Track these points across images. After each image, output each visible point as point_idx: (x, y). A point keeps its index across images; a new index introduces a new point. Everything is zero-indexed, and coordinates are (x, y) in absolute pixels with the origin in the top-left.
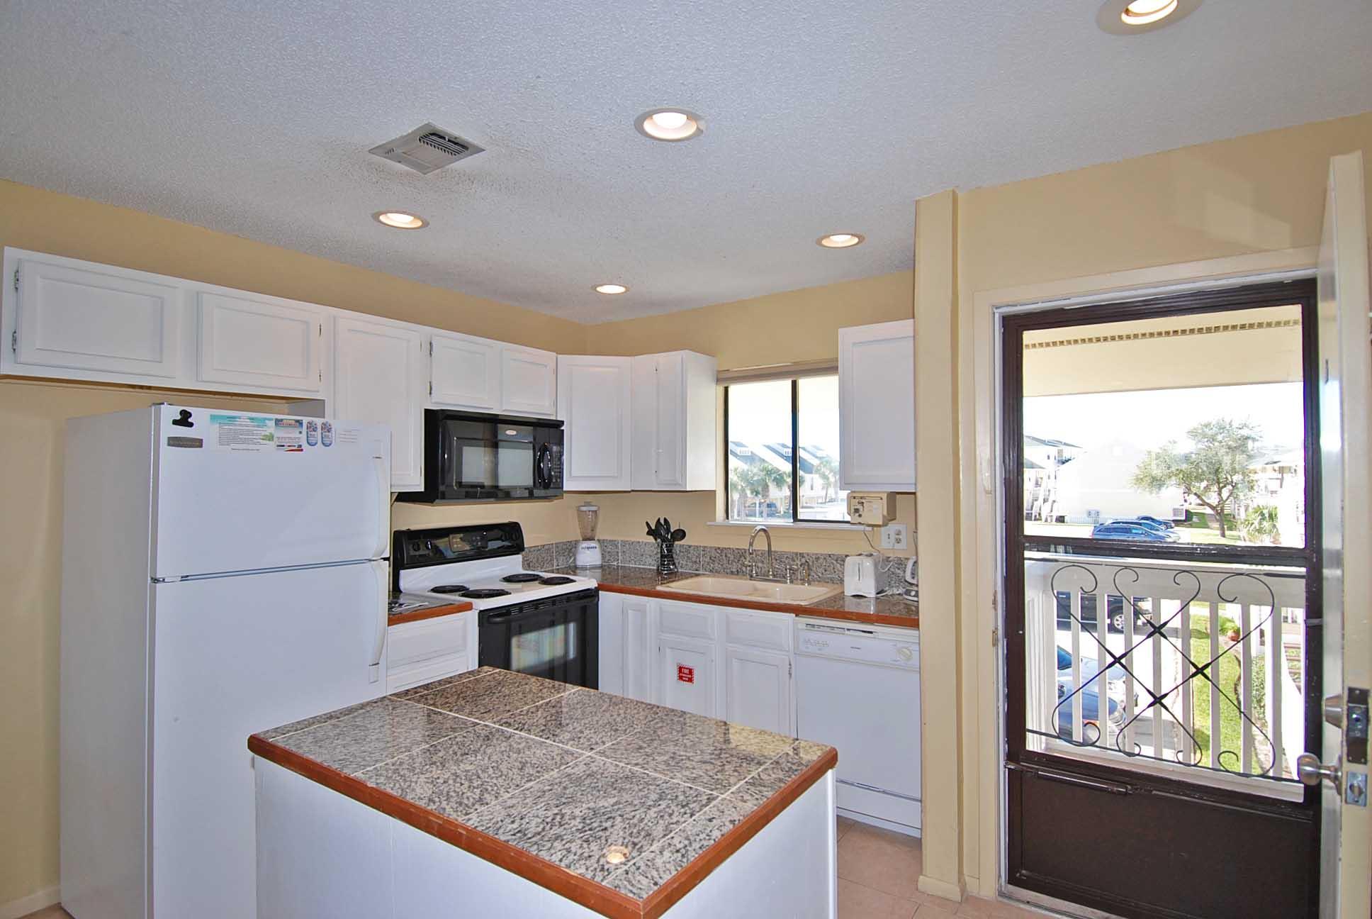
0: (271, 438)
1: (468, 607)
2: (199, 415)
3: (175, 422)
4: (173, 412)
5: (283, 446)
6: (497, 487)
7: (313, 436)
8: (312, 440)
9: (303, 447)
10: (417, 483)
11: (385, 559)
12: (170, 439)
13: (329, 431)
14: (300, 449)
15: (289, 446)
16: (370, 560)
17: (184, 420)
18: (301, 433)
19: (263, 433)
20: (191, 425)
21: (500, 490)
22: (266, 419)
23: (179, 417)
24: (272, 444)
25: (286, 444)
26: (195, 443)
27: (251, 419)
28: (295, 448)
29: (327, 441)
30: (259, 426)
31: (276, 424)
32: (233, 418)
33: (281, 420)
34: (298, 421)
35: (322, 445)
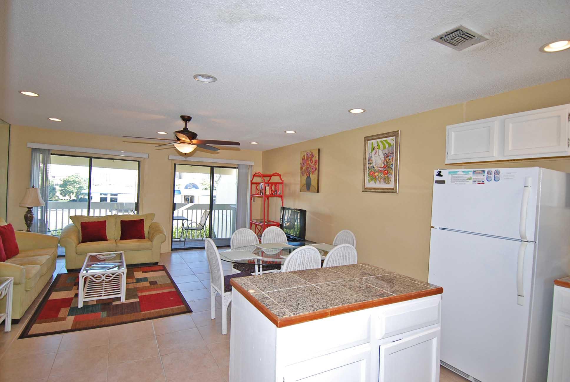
0: (470, 179)
2: (444, 172)
4: (436, 172)
5: (476, 182)
7: (490, 177)
8: (489, 179)
9: (484, 182)
12: (436, 181)
13: (498, 174)
15: (478, 182)
17: (440, 174)
18: (484, 176)
19: (467, 177)
22: (469, 171)
23: (438, 173)
24: (471, 181)
25: (476, 181)
26: (443, 182)
27: (463, 172)
28: (481, 183)
29: (497, 179)
30: (466, 174)
31: (473, 173)
32: (457, 172)
33: (476, 171)
34: (483, 171)
35: (494, 181)
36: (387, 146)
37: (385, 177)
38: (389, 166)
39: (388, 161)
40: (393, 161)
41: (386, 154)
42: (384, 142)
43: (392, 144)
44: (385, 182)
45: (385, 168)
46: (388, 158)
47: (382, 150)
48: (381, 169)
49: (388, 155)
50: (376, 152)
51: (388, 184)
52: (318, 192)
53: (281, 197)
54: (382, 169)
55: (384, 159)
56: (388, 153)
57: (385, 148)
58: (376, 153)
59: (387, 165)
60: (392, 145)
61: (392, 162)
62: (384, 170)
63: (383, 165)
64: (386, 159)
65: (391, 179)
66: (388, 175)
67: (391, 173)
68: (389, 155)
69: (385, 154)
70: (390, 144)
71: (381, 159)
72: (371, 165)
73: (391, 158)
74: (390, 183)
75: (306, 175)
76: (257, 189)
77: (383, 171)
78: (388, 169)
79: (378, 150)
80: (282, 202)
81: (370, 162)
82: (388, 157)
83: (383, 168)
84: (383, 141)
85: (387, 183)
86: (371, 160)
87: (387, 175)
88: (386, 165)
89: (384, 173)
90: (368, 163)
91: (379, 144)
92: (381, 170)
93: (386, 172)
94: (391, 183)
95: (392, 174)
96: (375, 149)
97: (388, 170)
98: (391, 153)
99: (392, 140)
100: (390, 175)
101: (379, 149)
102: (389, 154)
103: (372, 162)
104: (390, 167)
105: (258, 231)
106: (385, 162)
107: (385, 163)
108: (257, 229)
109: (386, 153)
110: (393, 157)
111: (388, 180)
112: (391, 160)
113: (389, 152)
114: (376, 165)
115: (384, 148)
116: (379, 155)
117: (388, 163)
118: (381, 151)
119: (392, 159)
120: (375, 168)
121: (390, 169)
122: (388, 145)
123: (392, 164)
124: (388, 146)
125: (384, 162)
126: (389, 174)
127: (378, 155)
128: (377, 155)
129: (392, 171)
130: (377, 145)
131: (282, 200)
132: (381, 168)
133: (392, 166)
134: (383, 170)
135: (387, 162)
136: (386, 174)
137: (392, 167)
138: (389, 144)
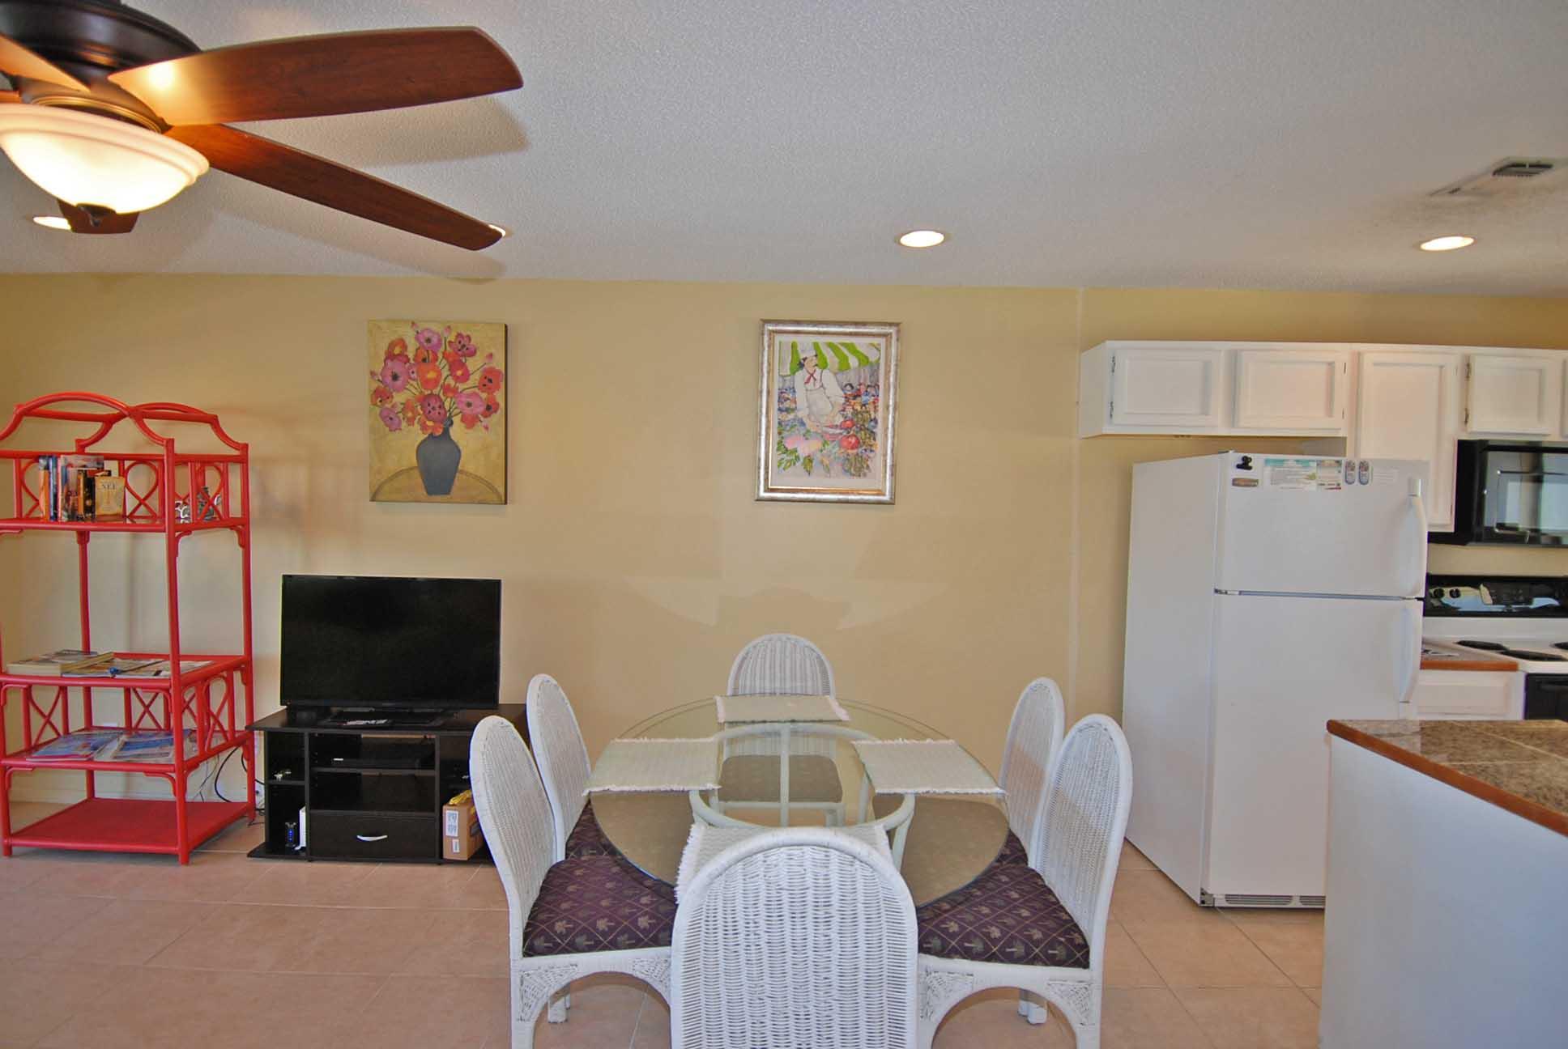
0: (1312, 477)
1: (1513, 668)
2: (1257, 460)
3: (1239, 466)
4: (1235, 457)
5: (1323, 485)
6: (1536, 531)
7: (1351, 475)
8: (1350, 479)
9: (1341, 486)
10: (1447, 523)
11: (1419, 599)
12: (1234, 480)
13: (1366, 469)
14: (1338, 487)
15: (1329, 485)
16: (1404, 599)
17: (1245, 464)
18: (1340, 472)
19: (1308, 473)
20: (1250, 468)
21: (1544, 534)
22: (1310, 461)
23: (1241, 462)
24: (1314, 483)
25: (1326, 483)
26: (1251, 483)
27: (1297, 461)
28: (1335, 486)
29: (1364, 479)
30: (1304, 467)
31: (1318, 465)
32: (1283, 461)
33: (1323, 461)
34: (1338, 462)
35: (1359, 484)
36: (853, 362)
37: (848, 455)
38: (863, 425)
39: (859, 408)
40: (876, 410)
41: (852, 387)
42: (842, 348)
43: (873, 359)
44: (846, 471)
45: (848, 429)
46: (859, 399)
47: (835, 374)
48: (831, 431)
49: (859, 390)
50: (812, 375)
51: (860, 476)
52: (506, 503)
53: (242, 528)
54: (838, 431)
55: (843, 400)
56: (860, 385)
57: (848, 367)
58: (809, 379)
59: (855, 420)
60: (871, 363)
61: (872, 413)
62: (845, 434)
63: (839, 420)
64: (853, 402)
65: (869, 463)
66: (860, 450)
67: (871, 446)
68: (863, 391)
69: (848, 388)
70: (867, 358)
71: (832, 399)
72: (791, 416)
73: (871, 401)
74: (865, 475)
75: (417, 426)
76: (27, 491)
77: (840, 437)
78: (857, 432)
79: (818, 371)
80: (240, 550)
81: (787, 404)
82: (860, 396)
83: (841, 429)
84: (839, 346)
85: (854, 475)
86: (788, 399)
87: (855, 451)
88: (852, 420)
89: (845, 444)
90: (776, 407)
91: (821, 353)
92: (833, 434)
93: (853, 440)
94: (869, 474)
95: (873, 448)
96: (809, 365)
97: (859, 435)
98: (869, 386)
99: (871, 347)
100: (866, 450)
101: (825, 368)
102: (862, 387)
103: (793, 406)
104: (866, 426)
105: (42, 721)
106: (849, 410)
107: (850, 415)
108: (33, 712)
109: (851, 385)
110: (877, 400)
111: (859, 465)
112: (870, 407)
113: (862, 381)
114: (813, 418)
115: (844, 367)
116: (822, 386)
117: (860, 416)
118: (831, 375)
119: (874, 402)
120: (808, 427)
121: (869, 432)
122: (859, 360)
123: (873, 417)
124: (857, 364)
125: (844, 410)
126: (864, 448)
127: (818, 385)
128: (814, 385)
129: (874, 439)
130: (816, 356)
131: (245, 544)
132: (831, 427)
133: (872, 423)
134: (841, 434)
135: (856, 413)
136: (852, 448)
137: (875, 427)
138: (861, 357)
